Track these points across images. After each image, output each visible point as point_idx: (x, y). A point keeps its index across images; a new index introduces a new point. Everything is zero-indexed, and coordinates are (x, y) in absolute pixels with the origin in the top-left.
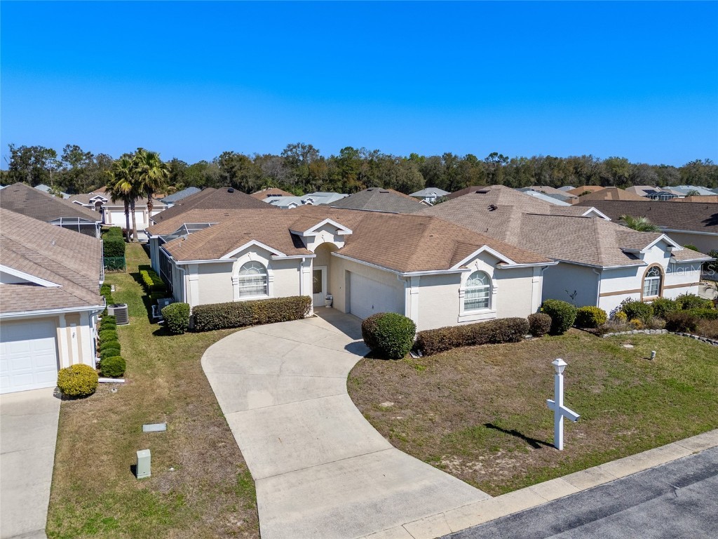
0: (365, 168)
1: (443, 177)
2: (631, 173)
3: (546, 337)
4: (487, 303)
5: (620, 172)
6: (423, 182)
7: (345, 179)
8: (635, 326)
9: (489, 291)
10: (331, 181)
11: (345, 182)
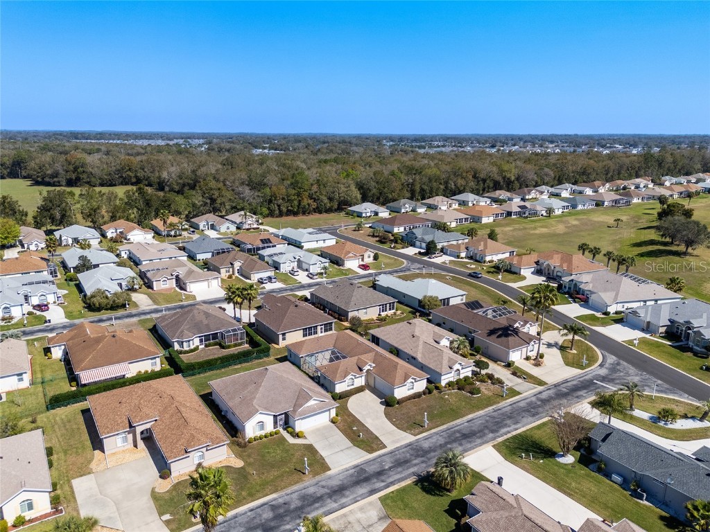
0: (315, 188)
1: (374, 191)
2: (517, 176)
3: (428, 395)
4: (413, 388)
5: (508, 176)
6: (359, 196)
7: (300, 199)
8: (450, 390)
9: (413, 386)
10: (288, 200)
11: (300, 201)
